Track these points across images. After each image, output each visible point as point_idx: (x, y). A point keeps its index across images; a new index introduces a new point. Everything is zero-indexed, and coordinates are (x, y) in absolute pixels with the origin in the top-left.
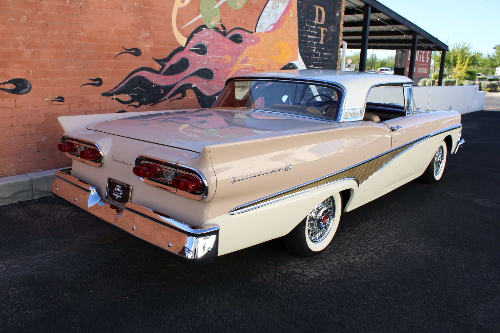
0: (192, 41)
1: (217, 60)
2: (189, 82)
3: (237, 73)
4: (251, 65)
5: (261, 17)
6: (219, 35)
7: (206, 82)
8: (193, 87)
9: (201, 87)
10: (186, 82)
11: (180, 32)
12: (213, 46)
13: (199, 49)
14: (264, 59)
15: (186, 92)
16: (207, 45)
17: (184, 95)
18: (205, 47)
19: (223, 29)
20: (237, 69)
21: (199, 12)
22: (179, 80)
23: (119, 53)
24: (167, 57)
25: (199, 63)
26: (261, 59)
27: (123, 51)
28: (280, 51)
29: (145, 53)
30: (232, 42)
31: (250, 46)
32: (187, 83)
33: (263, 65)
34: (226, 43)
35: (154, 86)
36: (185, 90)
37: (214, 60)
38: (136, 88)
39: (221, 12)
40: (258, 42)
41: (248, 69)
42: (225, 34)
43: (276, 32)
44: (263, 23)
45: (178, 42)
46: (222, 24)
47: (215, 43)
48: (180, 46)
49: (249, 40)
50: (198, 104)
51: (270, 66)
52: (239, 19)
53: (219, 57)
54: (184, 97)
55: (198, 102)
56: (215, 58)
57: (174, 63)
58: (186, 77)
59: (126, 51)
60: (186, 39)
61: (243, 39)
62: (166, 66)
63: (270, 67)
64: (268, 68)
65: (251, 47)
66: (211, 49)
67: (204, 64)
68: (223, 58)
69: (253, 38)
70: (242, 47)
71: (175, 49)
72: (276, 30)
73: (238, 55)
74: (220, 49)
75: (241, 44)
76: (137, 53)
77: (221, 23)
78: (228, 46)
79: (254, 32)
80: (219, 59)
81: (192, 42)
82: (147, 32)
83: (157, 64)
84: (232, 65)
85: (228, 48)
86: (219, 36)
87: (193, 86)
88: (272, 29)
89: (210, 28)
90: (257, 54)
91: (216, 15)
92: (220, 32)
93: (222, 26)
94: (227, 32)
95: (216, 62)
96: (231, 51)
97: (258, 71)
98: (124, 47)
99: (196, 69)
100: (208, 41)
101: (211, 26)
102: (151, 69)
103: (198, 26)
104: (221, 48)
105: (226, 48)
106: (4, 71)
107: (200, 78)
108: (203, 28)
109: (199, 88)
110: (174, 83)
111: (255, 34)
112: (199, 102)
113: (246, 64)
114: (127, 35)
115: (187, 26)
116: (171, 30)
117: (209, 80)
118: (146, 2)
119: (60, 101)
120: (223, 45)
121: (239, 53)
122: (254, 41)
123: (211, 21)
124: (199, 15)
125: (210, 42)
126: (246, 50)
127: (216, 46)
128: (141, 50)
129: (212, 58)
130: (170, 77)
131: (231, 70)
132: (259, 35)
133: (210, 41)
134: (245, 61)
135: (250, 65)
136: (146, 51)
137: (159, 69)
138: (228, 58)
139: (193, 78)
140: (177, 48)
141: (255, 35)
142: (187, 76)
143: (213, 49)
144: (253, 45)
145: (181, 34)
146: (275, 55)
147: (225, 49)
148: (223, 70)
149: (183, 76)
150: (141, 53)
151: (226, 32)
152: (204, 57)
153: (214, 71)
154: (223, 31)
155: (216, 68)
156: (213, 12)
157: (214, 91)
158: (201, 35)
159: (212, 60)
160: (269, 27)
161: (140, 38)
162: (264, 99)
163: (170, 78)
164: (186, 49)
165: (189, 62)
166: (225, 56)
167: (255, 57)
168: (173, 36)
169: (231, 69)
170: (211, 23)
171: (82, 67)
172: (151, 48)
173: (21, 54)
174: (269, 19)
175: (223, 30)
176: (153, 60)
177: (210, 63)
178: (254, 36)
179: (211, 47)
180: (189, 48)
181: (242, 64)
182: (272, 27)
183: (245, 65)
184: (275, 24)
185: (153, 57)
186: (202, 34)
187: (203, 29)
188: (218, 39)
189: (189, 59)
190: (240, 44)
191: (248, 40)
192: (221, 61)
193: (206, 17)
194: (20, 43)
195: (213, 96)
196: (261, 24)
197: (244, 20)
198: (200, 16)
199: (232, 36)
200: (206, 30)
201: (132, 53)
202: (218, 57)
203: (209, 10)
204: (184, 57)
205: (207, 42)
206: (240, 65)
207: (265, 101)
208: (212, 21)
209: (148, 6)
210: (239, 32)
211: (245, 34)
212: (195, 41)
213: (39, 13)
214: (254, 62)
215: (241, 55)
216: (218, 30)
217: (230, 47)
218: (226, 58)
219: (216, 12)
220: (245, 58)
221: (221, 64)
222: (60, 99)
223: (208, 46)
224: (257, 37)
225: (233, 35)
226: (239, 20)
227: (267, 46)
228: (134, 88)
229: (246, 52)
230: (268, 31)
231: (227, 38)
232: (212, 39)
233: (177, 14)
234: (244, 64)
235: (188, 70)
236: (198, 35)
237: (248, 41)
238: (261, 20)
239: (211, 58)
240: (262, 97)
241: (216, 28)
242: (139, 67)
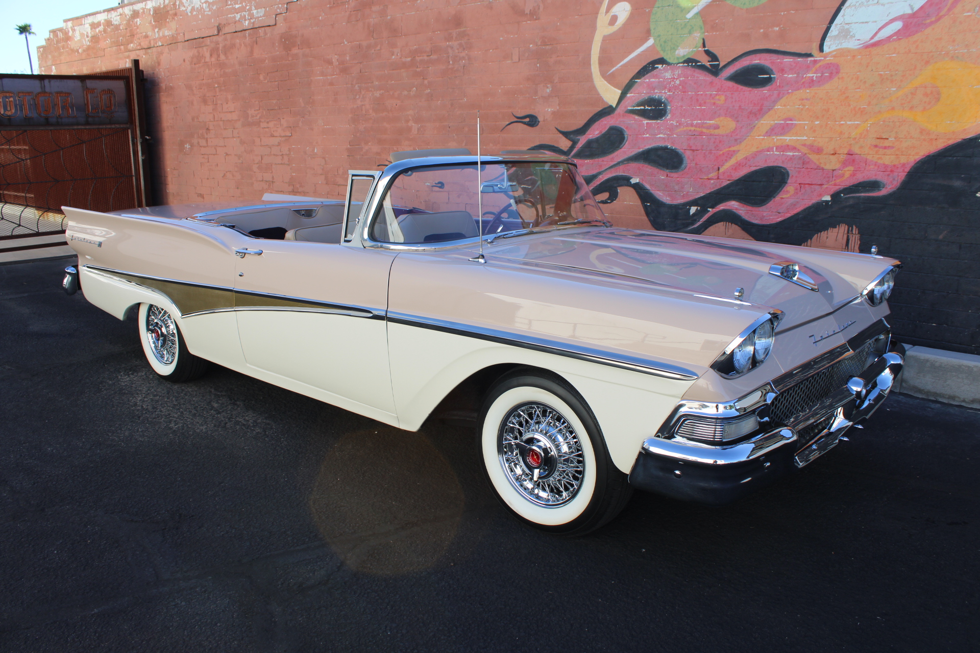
0: (633, 95)
1: (693, 129)
2: (624, 173)
3: (754, 158)
4: (805, 138)
5: (844, 8)
6: (696, 75)
7: (663, 176)
8: (632, 183)
9: (651, 185)
10: (620, 172)
11: (606, 81)
12: (682, 100)
13: (647, 109)
14: (856, 122)
15: (618, 192)
16: (666, 99)
17: (613, 196)
18: (663, 103)
19: (710, 59)
20: (754, 150)
21: (648, 34)
22: (605, 169)
23: (508, 123)
24: (581, 126)
25: (648, 135)
26: (842, 122)
27: (512, 121)
28: (934, 96)
29: (544, 121)
30: (736, 85)
31: (799, 89)
32: (620, 174)
33: (855, 138)
34: (718, 90)
35: (557, 175)
36: (616, 188)
37: (685, 128)
38: (529, 178)
39: (705, 22)
40: (831, 77)
41: (794, 149)
42: (715, 71)
43: (916, 37)
44: (855, 23)
45: (603, 99)
46: (706, 49)
47: (688, 92)
48: (606, 106)
49: (797, 77)
50: (645, 218)
51: (886, 140)
52: (761, 28)
53: (700, 122)
54: (615, 200)
55: (645, 215)
56: (687, 126)
57: (594, 138)
58: (619, 163)
59: (516, 120)
60: (620, 92)
61: (772, 76)
62: (579, 143)
63: (886, 143)
64: (876, 146)
65: (807, 92)
66: (676, 105)
67: (660, 137)
68: (710, 123)
69: (814, 69)
70: (770, 95)
71: (597, 112)
72: (917, 32)
73: (756, 115)
74: (700, 106)
75: (767, 88)
76: (533, 122)
77: (704, 46)
78: (726, 96)
79: (815, 52)
80: (699, 127)
81: (630, 96)
82: (547, 88)
83: (564, 139)
84: (736, 140)
85: (726, 100)
86: (698, 77)
87: (633, 181)
88: (899, 30)
89: (676, 61)
90: (827, 110)
91: (690, 33)
92: (703, 67)
93: (708, 53)
94: (721, 66)
95: (690, 133)
96: (734, 106)
97: (833, 154)
98: (514, 114)
99: (639, 148)
100: (669, 91)
101: (678, 58)
102: (553, 146)
103: (644, 64)
104: (702, 102)
105: (718, 102)
106: (398, 148)
107: (650, 167)
108: (656, 66)
109: (648, 186)
110: (594, 172)
111: (818, 59)
112: (647, 214)
113: (786, 138)
114: (519, 96)
115: (621, 66)
116: (589, 78)
117: (671, 171)
118: (546, 40)
119: (440, 187)
120: (711, 95)
121: (761, 110)
122: (815, 75)
123: (678, 46)
124: (646, 40)
125: (674, 93)
126: (783, 101)
127: (691, 98)
128: (538, 118)
129: (680, 124)
130: (587, 161)
131: (734, 151)
132: (835, 56)
133: (675, 90)
134: (784, 129)
135: (799, 138)
136: (545, 118)
137: (568, 148)
138: (727, 125)
139: (634, 165)
140: (600, 109)
141: (820, 60)
142: (619, 161)
143: (682, 106)
144: (810, 87)
145: (609, 83)
146: (911, 108)
147: (714, 104)
148: (711, 150)
149: (612, 161)
150: (539, 122)
151: (719, 65)
152: (658, 123)
153: (685, 152)
154: (710, 65)
155: (691, 147)
156: (682, 29)
157: (683, 196)
158: (653, 80)
159: (679, 130)
160: (880, 29)
161: (537, 99)
162: (855, 230)
163: (587, 163)
164: (618, 110)
165: (625, 134)
166: (717, 119)
167: (817, 118)
168: (593, 88)
169: (731, 149)
170: (677, 52)
171: (464, 144)
172: (553, 113)
173: (409, 129)
174: (883, 5)
175: (709, 62)
176: (557, 132)
177: (675, 136)
178: (815, 62)
179: (678, 102)
180: (626, 107)
181: (769, 136)
182: (898, 25)
183: (781, 139)
184: (914, 15)
185: (556, 127)
186: (656, 77)
187: (658, 67)
188: (695, 83)
189: (625, 129)
190: (764, 89)
191: (790, 76)
192: (704, 130)
193: (665, 42)
194: (410, 118)
195: (681, 207)
196: (847, 27)
197: (777, 29)
198: (651, 42)
199: (736, 71)
200: (664, 68)
201: (524, 123)
202: (696, 123)
203: (672, 26)
204: (615, 125)
205: (668, 93)
206: (764, 139)
207: (860, 240)
208: (679, 48)
209: (550, 44)
210: (760, 60)
211: (781, 63)
212: (638, 93)
213: (426, 82)
214: (814, 131)
215: (766, 117)
216: (696, 64)
217: (732, 98)
218: (718, 123)
219: (691, 26)
220: (783, 122)
221: (704, 137)
222: (440, 185)
223: (669, 100)
224: (828, 64)
225: (739, 70)
226: (762, 30)
227: (872, 85)
228: (528, 177)
229: (785, 106)
230: (876, 39)
231: (723, 78)
232: (680, 85)
233: (601, 47)
234: (778, 138)
235: (622, 149)
236: (647, 79)
237: (791, 78)
238: (843, 16)
239: (677, 126)
240: (850, 225)
241: (690, 62)
242: (536, 145)
